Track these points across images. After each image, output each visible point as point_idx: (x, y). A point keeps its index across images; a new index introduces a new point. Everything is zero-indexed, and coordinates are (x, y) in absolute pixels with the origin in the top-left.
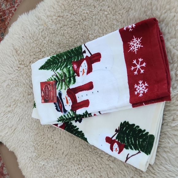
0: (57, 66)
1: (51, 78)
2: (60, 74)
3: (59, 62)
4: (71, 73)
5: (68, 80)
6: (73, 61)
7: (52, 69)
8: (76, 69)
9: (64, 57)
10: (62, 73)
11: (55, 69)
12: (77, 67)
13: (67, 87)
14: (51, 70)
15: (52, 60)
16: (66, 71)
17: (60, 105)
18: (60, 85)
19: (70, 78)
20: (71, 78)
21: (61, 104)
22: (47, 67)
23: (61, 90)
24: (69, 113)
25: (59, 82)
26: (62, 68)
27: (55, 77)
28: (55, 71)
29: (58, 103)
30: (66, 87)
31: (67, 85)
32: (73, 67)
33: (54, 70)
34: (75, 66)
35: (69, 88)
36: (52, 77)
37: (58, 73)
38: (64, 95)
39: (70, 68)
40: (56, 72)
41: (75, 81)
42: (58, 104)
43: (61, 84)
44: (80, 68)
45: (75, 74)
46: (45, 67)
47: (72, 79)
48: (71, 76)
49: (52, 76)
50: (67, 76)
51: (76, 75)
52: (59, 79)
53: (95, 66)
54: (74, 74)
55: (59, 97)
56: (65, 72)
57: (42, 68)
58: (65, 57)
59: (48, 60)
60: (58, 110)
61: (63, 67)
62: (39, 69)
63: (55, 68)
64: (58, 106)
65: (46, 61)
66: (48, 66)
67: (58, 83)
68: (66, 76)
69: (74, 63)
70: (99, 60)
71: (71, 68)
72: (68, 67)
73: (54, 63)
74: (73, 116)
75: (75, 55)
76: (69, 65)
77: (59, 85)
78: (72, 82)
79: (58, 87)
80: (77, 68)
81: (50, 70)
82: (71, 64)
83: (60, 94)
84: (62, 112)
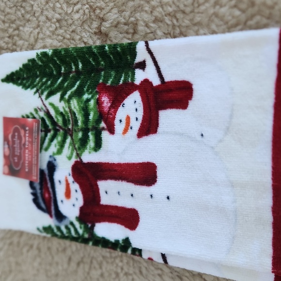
0: (52, 84)
1: (31, 114)
2: (61, 110)
3: (59, 74)
4: (91, 117)
5: (80, 135)
6: (101, 81)
7: (37, 91)
8: (106, 110)
9: (77, 66)
10: (67, 109)
11: (45, 93)
12: (109, 104)
13: (75, 154)
14: (35, 93)
15: (40, 63)
16: (77, 107)
17: (47, 195)
18: (55, 141)
19: (85, 131)
20: (90, 134)
21: (49, 193)
22: (24, 79)
23: (57, 157)
24: (72, 224)
25: (52, 132)
26: (67, 97)
27: (42, 114)
28: (44, 97)
29: (41, 189)
30: (72, 154)
31: (75, 149)
32: (99, 103)
33: (42, 93)
34: (106, 101)
35: (81, 160)
36: (34, 113)
37: (52, 104)
38: (63, 172)
39: (88, 100)
40: (47, 103)
41: (98, 145)
42: (39, 191)
43: (59, 138)
44: (120, 109)
45: (103, 125)
46: (18, 79)
47: (91, 136)
48: (90, 127)
49: (36, 110)
50: (80, 123)
51: (103, 129)
52: (54, 123)
53: (167, 117)
54: (98, 122)
55: (46, 172)
56: (75, 110)
57: (11, 78)
58: (80, 66)
59: (29, 61)
60: (39, 207)
61: (69, 93)
62: (3, 81)
63: (45, 90)
64: (39, 195)
65: (26, 62)
66: (28, 78)
67: (49, 135)
68: (76, 121)
69: (104, 89)
70: (184, 106)
71: (92, 103)
72: (86, 96)
73: (43, 75)
74: (83, 235)
75: (110, 66)
76: (88, 90)
77: (52, 140)
78: (91, 143)
79: (49, 145)
80: (110, 108)
81: (30, 92)
82: (93, 90)
83: (52, 167)
84: (51, 216)
